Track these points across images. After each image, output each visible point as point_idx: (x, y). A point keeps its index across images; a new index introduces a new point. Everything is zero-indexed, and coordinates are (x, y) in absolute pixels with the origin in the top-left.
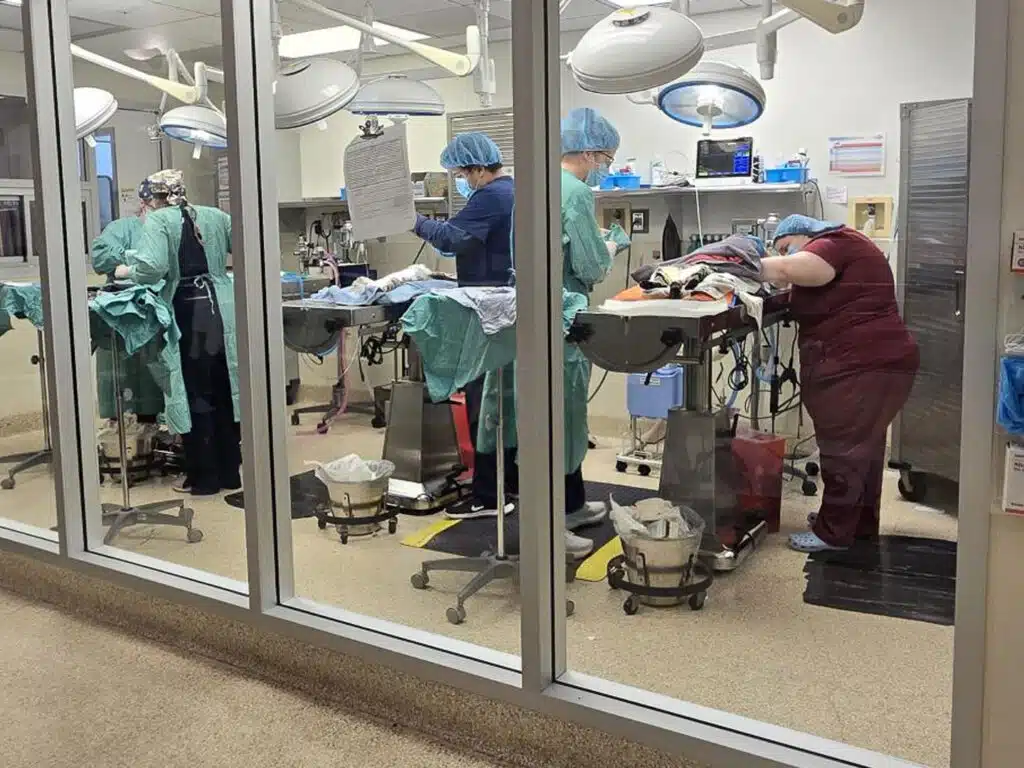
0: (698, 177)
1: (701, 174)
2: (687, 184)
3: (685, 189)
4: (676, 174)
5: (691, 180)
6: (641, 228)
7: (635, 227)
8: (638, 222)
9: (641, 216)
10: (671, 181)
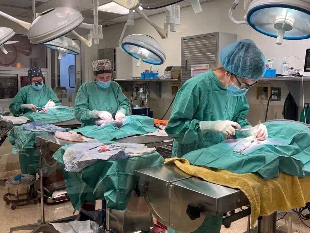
0: (305, 70)
1: (307, 69)
2: (299, 75)
3: (298, 77)
4: (292, 69)
5: (301, 73)
6: (276, 98)
7: (273, 97)
8: (274, 94)
9: (277, 91)
10: (290, 73)
